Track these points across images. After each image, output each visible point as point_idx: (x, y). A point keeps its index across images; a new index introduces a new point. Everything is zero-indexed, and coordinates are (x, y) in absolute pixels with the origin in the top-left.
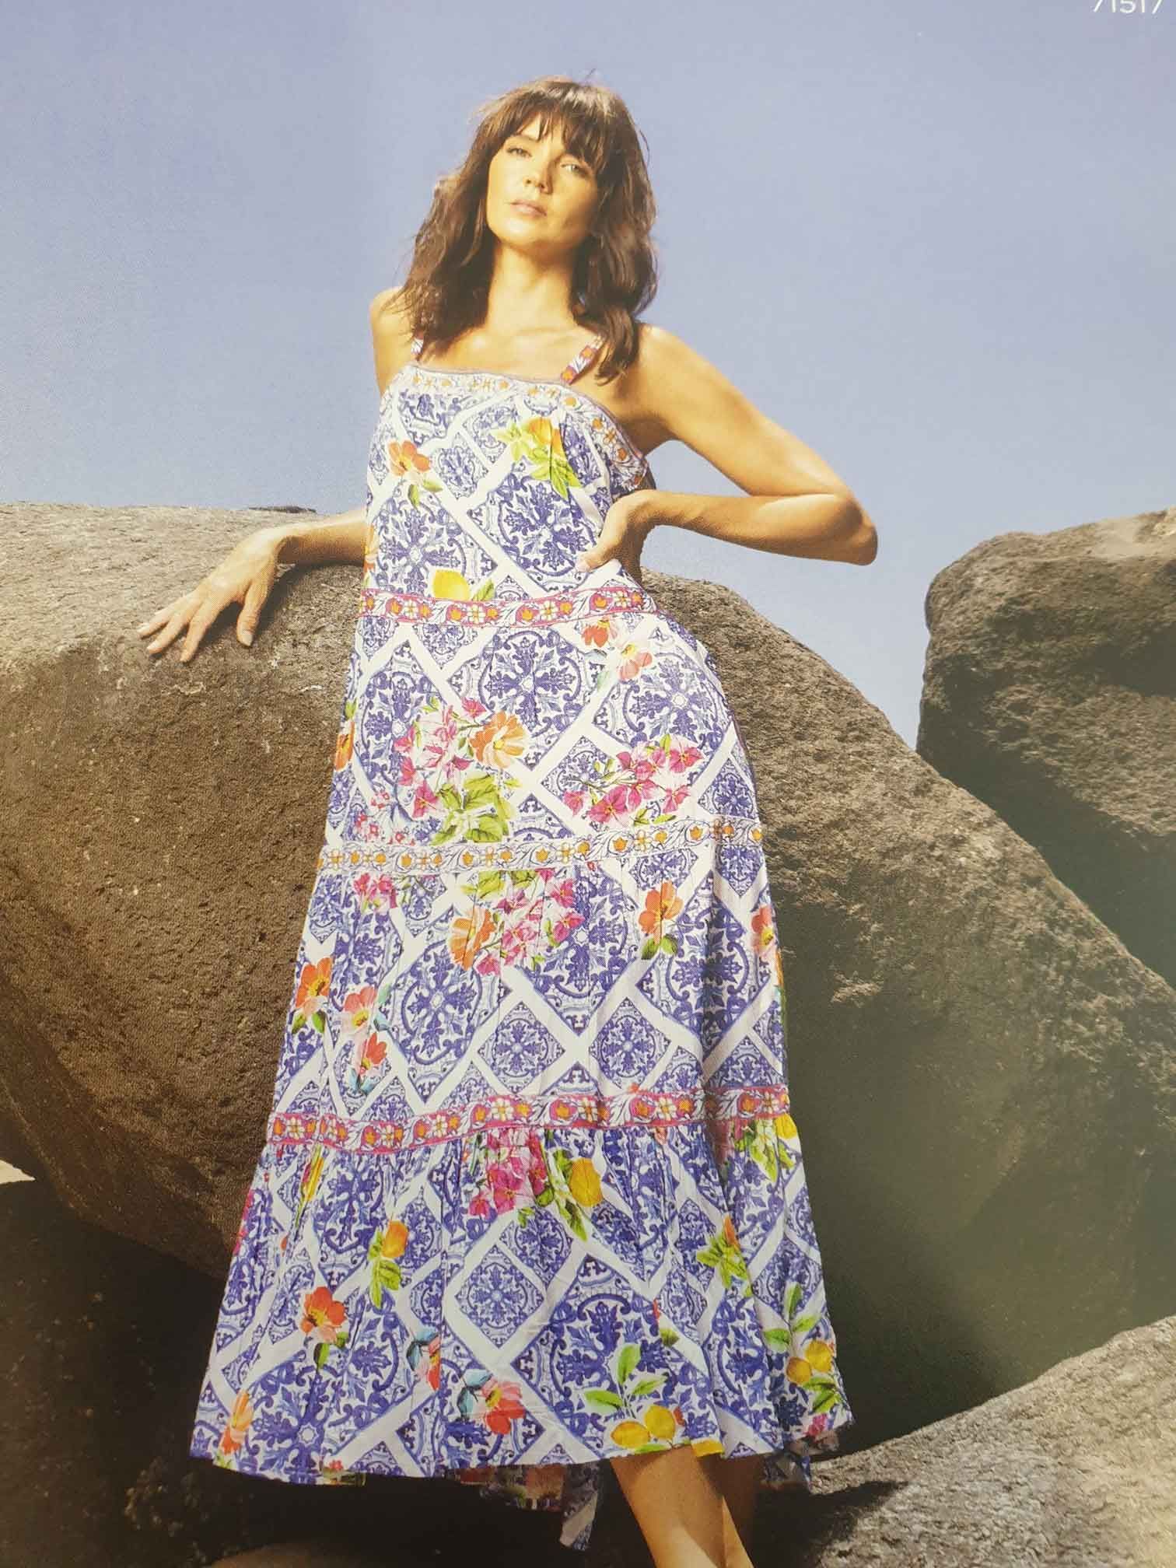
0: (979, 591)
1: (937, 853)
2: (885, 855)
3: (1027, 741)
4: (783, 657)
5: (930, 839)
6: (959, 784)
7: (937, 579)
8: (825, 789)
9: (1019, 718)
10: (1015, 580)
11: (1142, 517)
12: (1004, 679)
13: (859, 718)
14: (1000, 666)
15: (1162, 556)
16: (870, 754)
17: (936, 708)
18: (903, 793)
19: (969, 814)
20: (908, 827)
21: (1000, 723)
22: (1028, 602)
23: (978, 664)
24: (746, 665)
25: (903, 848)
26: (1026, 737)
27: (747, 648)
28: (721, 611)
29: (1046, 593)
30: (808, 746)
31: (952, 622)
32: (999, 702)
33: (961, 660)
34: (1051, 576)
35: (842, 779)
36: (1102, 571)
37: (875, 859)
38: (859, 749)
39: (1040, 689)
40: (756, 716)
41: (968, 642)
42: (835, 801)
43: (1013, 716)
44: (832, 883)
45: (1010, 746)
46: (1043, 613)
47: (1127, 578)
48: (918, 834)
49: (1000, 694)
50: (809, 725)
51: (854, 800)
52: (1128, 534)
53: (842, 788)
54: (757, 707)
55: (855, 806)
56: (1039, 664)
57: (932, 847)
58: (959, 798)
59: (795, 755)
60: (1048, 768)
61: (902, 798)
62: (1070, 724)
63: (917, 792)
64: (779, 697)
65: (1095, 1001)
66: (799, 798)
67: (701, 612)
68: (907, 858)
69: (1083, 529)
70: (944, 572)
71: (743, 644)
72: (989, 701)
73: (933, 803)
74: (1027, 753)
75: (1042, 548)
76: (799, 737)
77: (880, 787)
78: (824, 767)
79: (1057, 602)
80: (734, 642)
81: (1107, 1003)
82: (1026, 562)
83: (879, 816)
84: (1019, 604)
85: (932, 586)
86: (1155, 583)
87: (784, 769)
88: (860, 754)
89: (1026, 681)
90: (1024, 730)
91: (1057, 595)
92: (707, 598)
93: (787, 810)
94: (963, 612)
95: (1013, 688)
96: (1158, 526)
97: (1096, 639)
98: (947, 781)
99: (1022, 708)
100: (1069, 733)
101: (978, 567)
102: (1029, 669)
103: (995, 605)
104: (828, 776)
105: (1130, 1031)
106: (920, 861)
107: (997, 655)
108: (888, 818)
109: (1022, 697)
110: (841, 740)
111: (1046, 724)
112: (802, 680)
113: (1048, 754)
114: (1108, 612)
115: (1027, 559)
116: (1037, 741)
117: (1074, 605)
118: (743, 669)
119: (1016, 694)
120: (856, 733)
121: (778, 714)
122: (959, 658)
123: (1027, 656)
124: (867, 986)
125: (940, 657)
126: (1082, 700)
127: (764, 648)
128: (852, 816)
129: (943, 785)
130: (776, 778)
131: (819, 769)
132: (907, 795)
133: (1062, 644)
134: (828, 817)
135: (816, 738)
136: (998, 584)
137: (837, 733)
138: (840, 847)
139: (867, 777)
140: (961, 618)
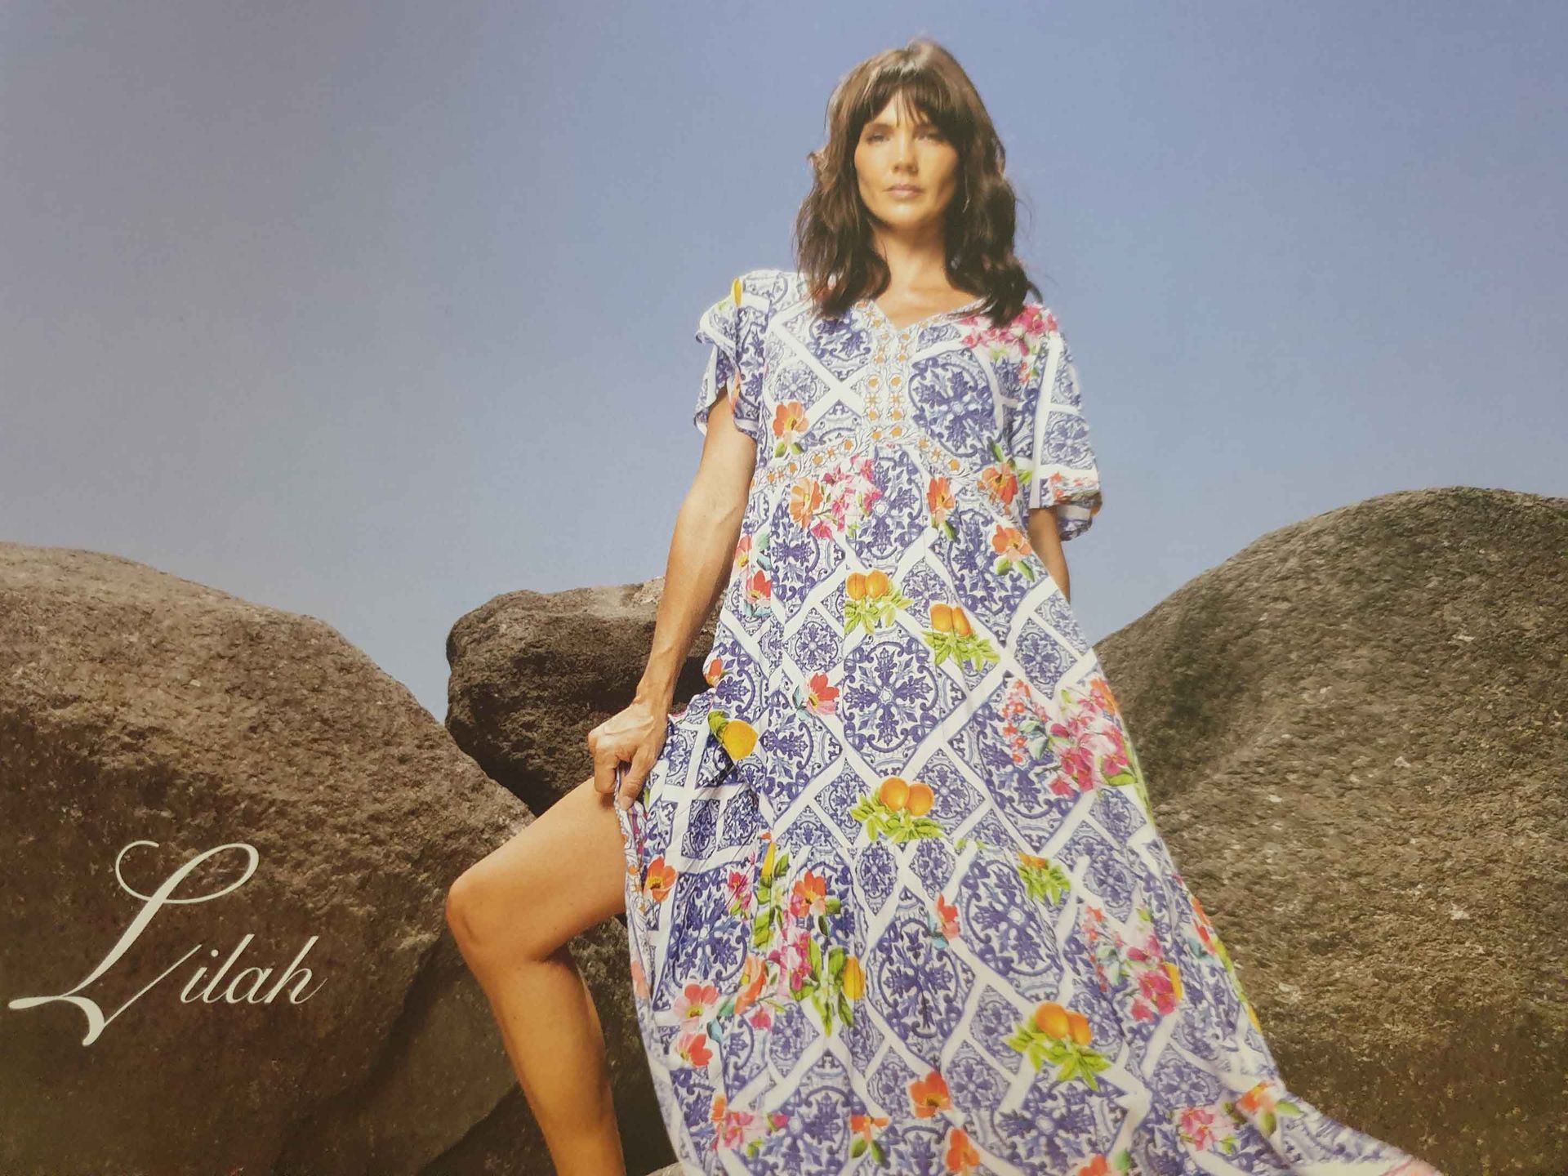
0: (503, 636)
1: (486, 836)
2: (447, 837)
3: (533, 752)
4: (377, 681)
5: (481, 826)
6: (503, 784)
7: (460, 622)
8: (405, 785)
9: (529, 734)
10: (531, 628)
11: (625, 587)
12: (517, 704)
13: (433, 731)
14: (517, 694)
15: (642, 618)
16: (440, 759)
17: (461, 723)
18: (462, 790)
19: (510, 807)
20: (465, 815)
21: (513, 737)
22: (541, 646)
23: (500, 691)
24: (348, 686)
25: (462, 832)
26: (531, 748)
27: (349, 672)
28: (329, 641)
29: (557, 639)
30: (395, 751)
31: (479, 656)
32: (514, 721)
33: (485, 688)
34: (561, 628)
35: (419, 777)
36: (599, 626)
37: (440, 840)
38: (432, 755)
39: (545, 713)
40: (355, 725)
41: (494, 674)
42: (412, 794)
43: (524, 732)
44: (407, 858)
45: (519, 755)
46: (552, 655)
47: (616, 634)
48: (472, 821)
49: (515, 715)
50: (395, 735)
51: (427, 793)
52: (615, 601)
53: (417, 784)
54: (356, 720)
55: (429, 799)
56: (546, 694)
57: (482, 832)
58: (503, 794)
59: (384, 757)
60: (546, 774)
61: (462, 794)
62: (565, 741)
63: (474, 789)
64: (373, 712)
65: (589, 950)
66: (387, 791)
67: (313, 641)
68: (464, 840)
69: (580, 592)
70: (466, 617)
71: (344, 669)
72: (506, 720)
73: (484, 798)
74: (531, 761)
75: (550, 604)
76: (387, 744)
77: (446, 784)
78: (404, 767)
79: (564, 648)
80: (339, 666)
81: (597, 952)
82: (542, 616)
83: (445, 807)
84: (534, 647)
85: (455, 627)
86: (636, 638)
87: (375, 768)
88: (433, 759)
89: (537, 707)
90: (531, 743)
91: (564, 642)
92: (318, 630)
93: (376, 800)
94: (490, 651)
95: (524, 711)
96: (637, 595)
97: (590, 677)
98: (494, 781)
99: (529, 726)
100: (565, 747)
101: (501, 616)
102: (539, 698)
103: (516, 647)
104: (408, 775)
105: (610, 973)
106: (473, 843)
107: (516, 685)
108: (451, 809)
109: (532, 718)
110: (419, 747)
111: (548, 739)
112: (391, 699)
113: (547, 762)
114: (601, 657)
115: (542, 613)
116: (540, 752)
117: (576, 650)
118: (346, 688)
119: (526, 715)
120: (430, 743)
121: (372, 725)
122: (485, 686)
123: (538, 687)
124: (427, 936)
125: (468, 684)
126: (575, 722)
127: (361, 673)
128: (425, 807)
129: (492, 786)
130: (369, 775)
131: (401, 769)
132: (466, 792)
133: (565, 680)
134: (407, 806)
135: (400, 744)
136: (519, 630)
137: (416, 742)
138: (415, 830)
139: (437, 777)
140: (488, 655)
